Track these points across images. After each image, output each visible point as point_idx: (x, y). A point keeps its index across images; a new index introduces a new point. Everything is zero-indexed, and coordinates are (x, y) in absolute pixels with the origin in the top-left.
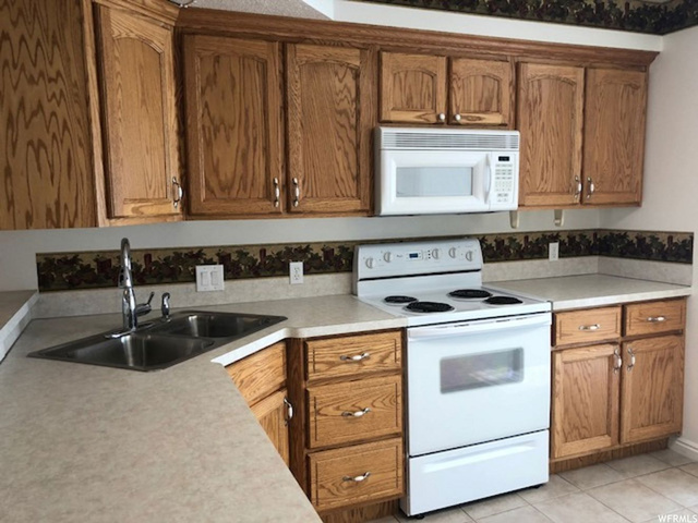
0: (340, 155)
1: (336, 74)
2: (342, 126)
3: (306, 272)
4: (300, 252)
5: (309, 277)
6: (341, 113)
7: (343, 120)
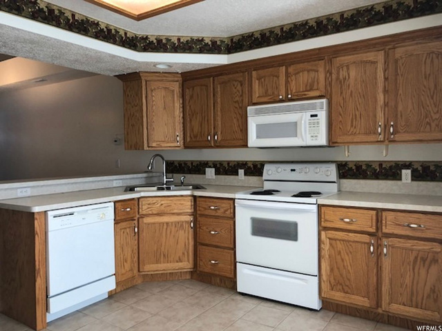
0: (235, 121)
1: (234, 85)
2: (236, 108)
3: (245, 174)
4: (243, 165)
5: (246, 177)
6: (235, 102)
7: (237, 105)
